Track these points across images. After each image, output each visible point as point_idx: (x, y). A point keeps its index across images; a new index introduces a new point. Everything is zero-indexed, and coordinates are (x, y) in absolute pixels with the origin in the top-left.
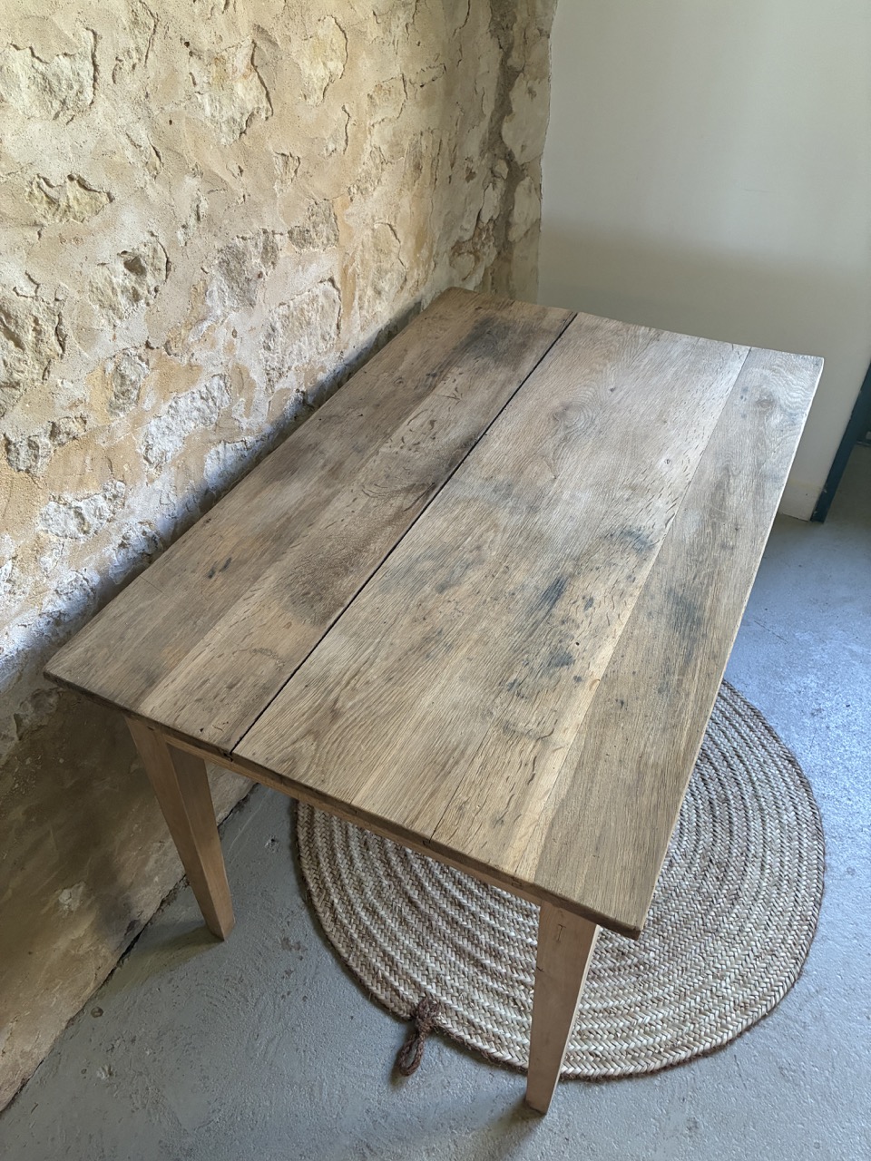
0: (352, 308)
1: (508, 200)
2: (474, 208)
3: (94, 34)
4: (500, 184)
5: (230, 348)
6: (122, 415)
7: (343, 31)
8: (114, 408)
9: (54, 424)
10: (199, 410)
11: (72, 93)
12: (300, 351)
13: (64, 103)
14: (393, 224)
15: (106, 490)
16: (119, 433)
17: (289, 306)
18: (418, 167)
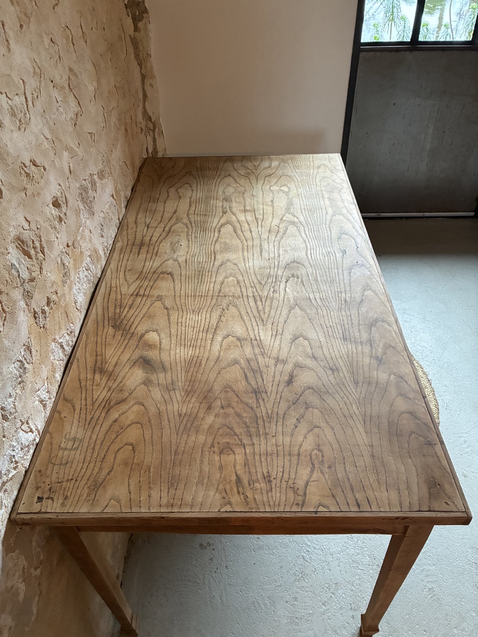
1: (154, 140)
2: (145, 147)
3: (23, 81)
4: (151, 133)
5: (90, 240)
6: (66, 286)
7: (94, 66)
8: (64, 283)
9: (48, 297)
11: (22, 114)
13: (20, 121)
15: (68, 329)
16: (67, 296)
17: (104, 212)
18: (126, 130)
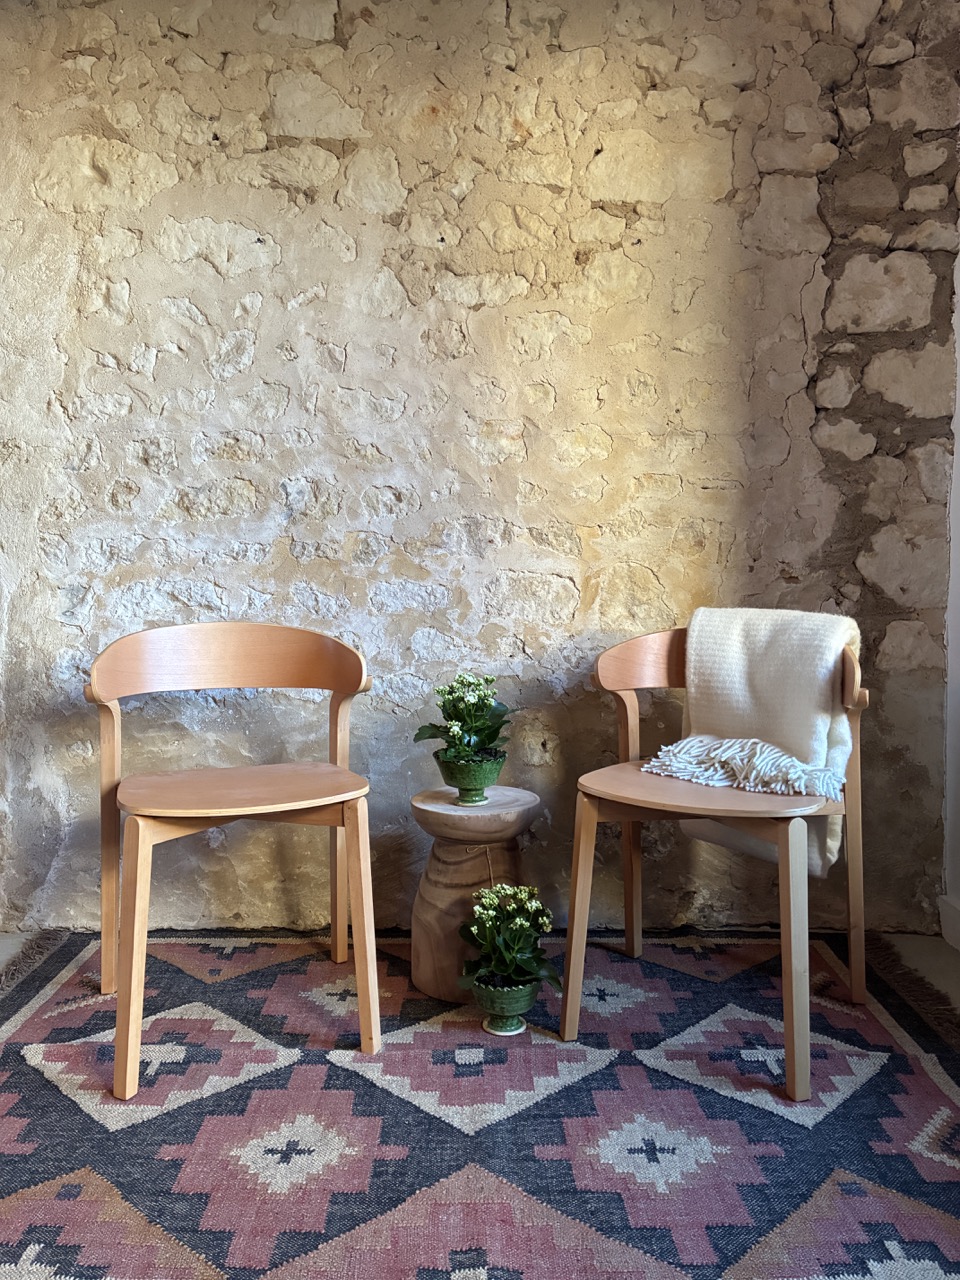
0: (590, 608)
6: (361, 564)
7: (610, 436)
8: (357, 558)
9: (318, 544)
10: (422, 597)
11: (388, 414)
12: (523, 609)
13: (382, 416)
14: (655, 570)
15: (338, 599)
16: (357, 573)
17: (518, 575)
18: (699, 543)
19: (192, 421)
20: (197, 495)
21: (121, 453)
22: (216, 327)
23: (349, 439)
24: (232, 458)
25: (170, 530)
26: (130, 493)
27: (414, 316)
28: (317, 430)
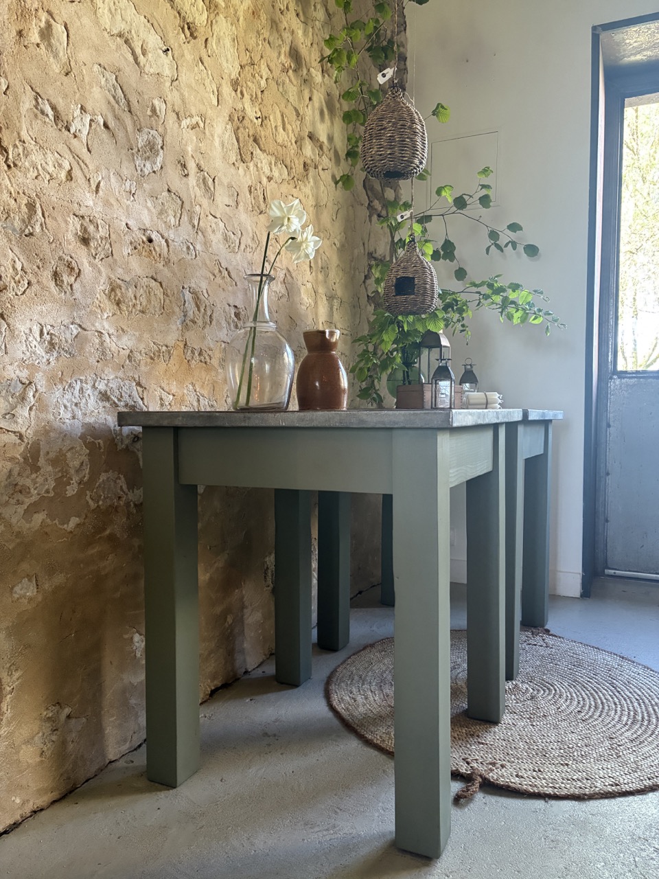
3: (242, 233)
19: (120, 209)
20: (127, 289)
21: (63, 225)
22: (136, 118)
23: (216, 261)
24: (150, 257)
25: (104, 324)
26: (70, 274)
27: (245, 171)
28: (198, 247)
